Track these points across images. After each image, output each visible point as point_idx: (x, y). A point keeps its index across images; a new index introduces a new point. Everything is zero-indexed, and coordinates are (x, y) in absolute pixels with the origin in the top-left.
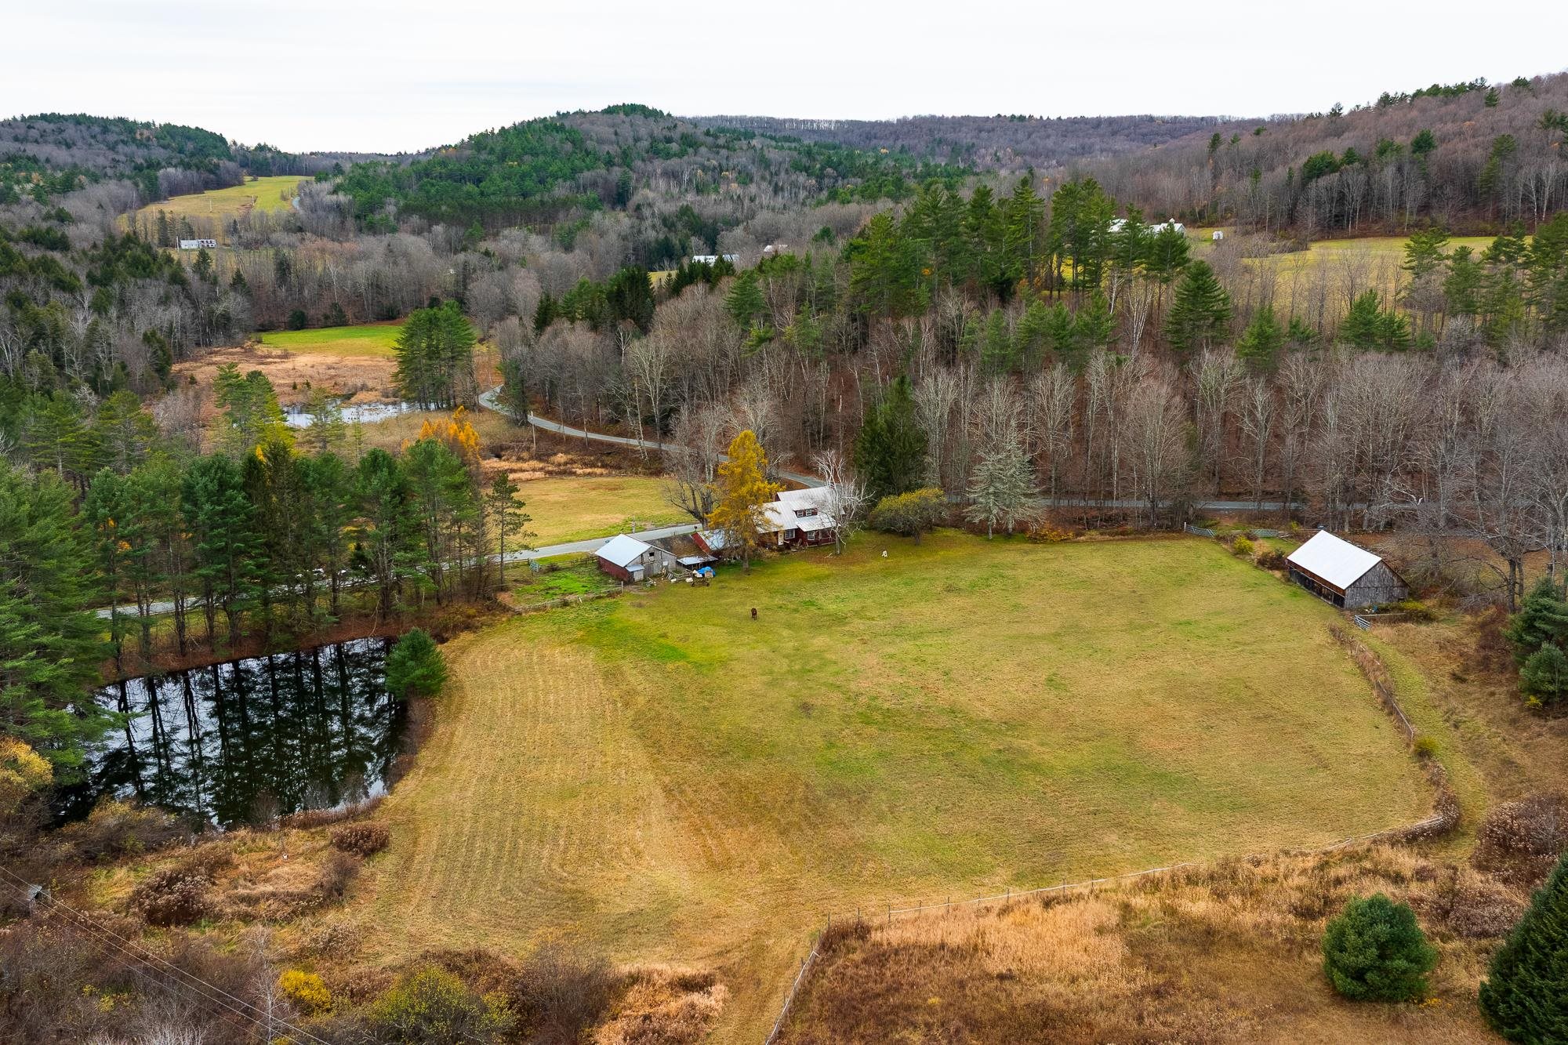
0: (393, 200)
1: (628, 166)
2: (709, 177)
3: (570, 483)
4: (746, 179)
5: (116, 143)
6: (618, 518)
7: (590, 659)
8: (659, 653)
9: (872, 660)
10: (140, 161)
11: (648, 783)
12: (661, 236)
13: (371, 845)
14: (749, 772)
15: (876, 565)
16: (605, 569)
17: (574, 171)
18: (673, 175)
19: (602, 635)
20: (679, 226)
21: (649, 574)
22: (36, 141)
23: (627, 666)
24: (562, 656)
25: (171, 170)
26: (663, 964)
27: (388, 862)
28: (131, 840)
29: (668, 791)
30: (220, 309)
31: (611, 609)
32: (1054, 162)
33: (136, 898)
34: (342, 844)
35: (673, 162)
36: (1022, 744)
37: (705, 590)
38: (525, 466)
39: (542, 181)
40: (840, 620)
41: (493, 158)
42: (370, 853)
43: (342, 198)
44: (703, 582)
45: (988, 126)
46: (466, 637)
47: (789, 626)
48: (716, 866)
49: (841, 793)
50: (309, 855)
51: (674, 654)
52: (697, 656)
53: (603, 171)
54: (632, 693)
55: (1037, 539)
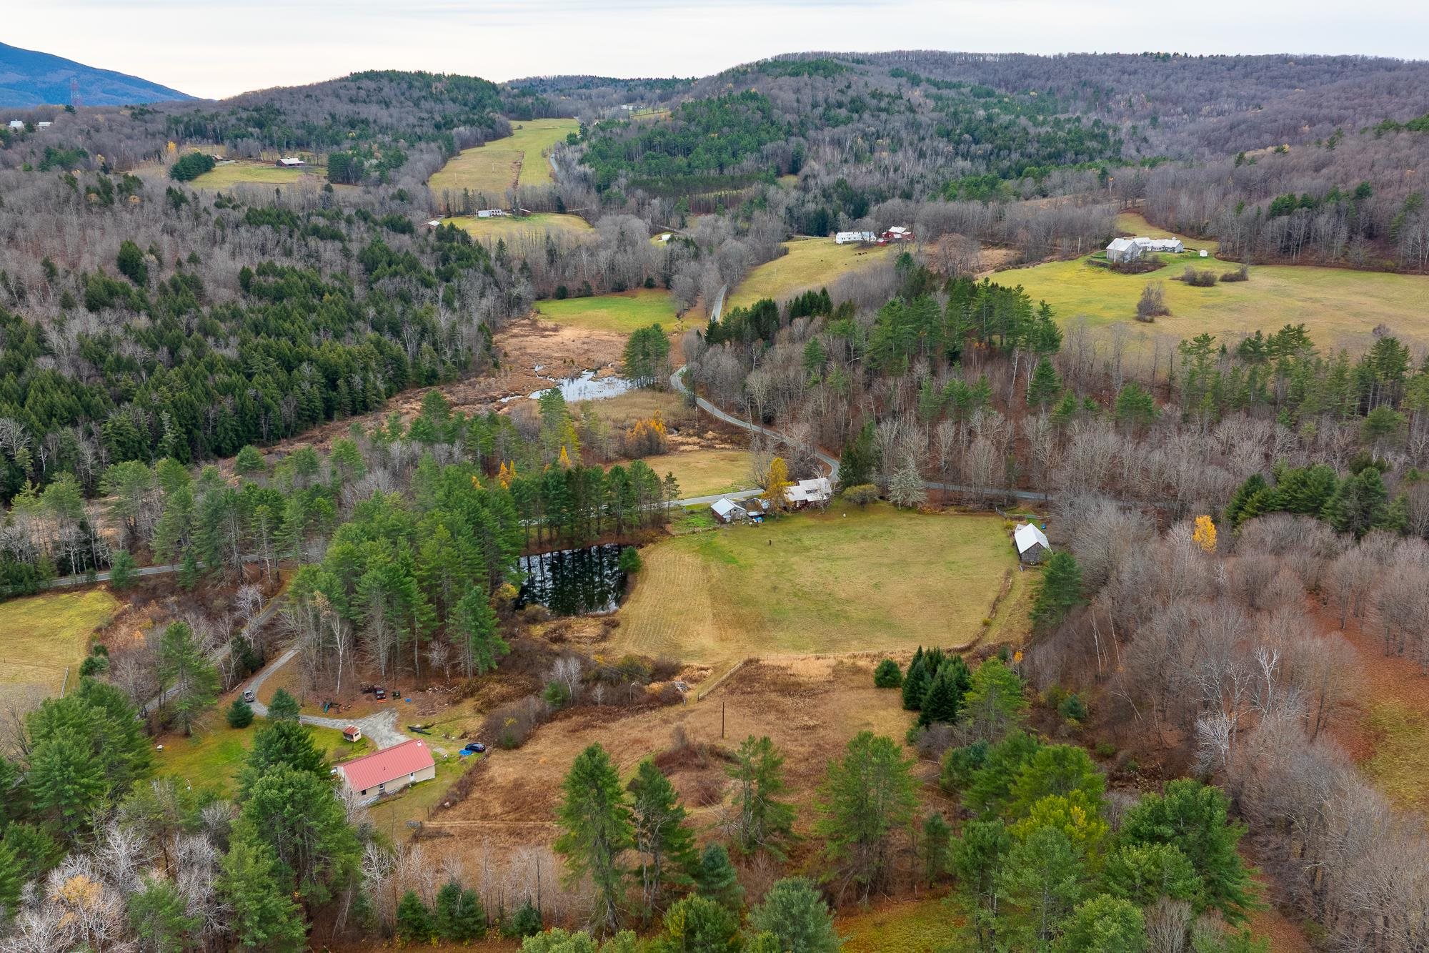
0: (624, 172)
1: (803, 136)
2: (866, 145)
3: (711, 455)
4: (897, 145)
5: (419, 99)
6: (728, 482)
7: (699, 561)
8: (727, 559)
9: (810, 569)
10: (438, 118)
11: (708, 612)
12: (820, 207)
13: (615, 625)
14: (745, 611)
15: (838, 521)
16: (715, 515)
17: (761, 143)
18: (838, 143)
19: (707, 549)
20: (835, 197)
21: (733, 519)
22: (365, 102)
23: (713, 565)
24: (688, 558)
25: (462, 129)
26: (696, 664)
27: (620, 630)
28: (539, 617)
29: (714, 615)
30: (515, 292)
31: (714, 536)
32: (1180, 109)
33: (545, 634)
34: (605, 623)
35: (839, 131)
36: (848, 608)
37: (756, 529)
38: (690, 440)
39: (734, 155)
40: (807, 549)
41: (699, 130)
42: (614, 627)
43: (587, 169)
44: (756, 525)
45: (1134, 66)
46: (651, 546)
47: (785, 551)
48: (722, 640)
49: (773, 620)
50: (595, 626)
51: (733, 560)
52: (742, 562)
53: (782, 143)
54: (711, 577)
55: (921, 512)
